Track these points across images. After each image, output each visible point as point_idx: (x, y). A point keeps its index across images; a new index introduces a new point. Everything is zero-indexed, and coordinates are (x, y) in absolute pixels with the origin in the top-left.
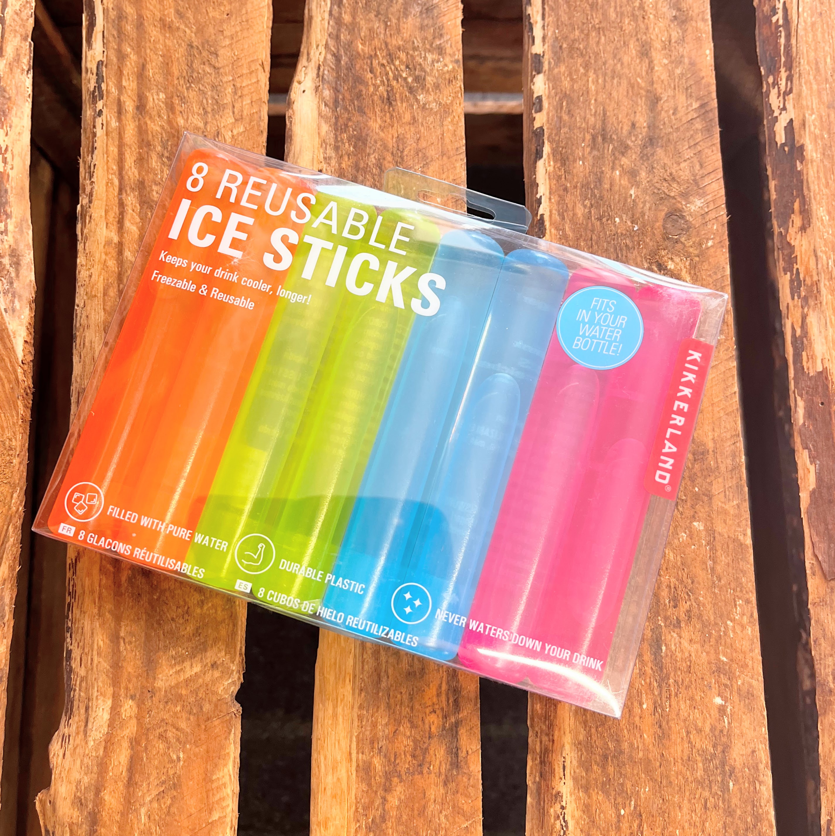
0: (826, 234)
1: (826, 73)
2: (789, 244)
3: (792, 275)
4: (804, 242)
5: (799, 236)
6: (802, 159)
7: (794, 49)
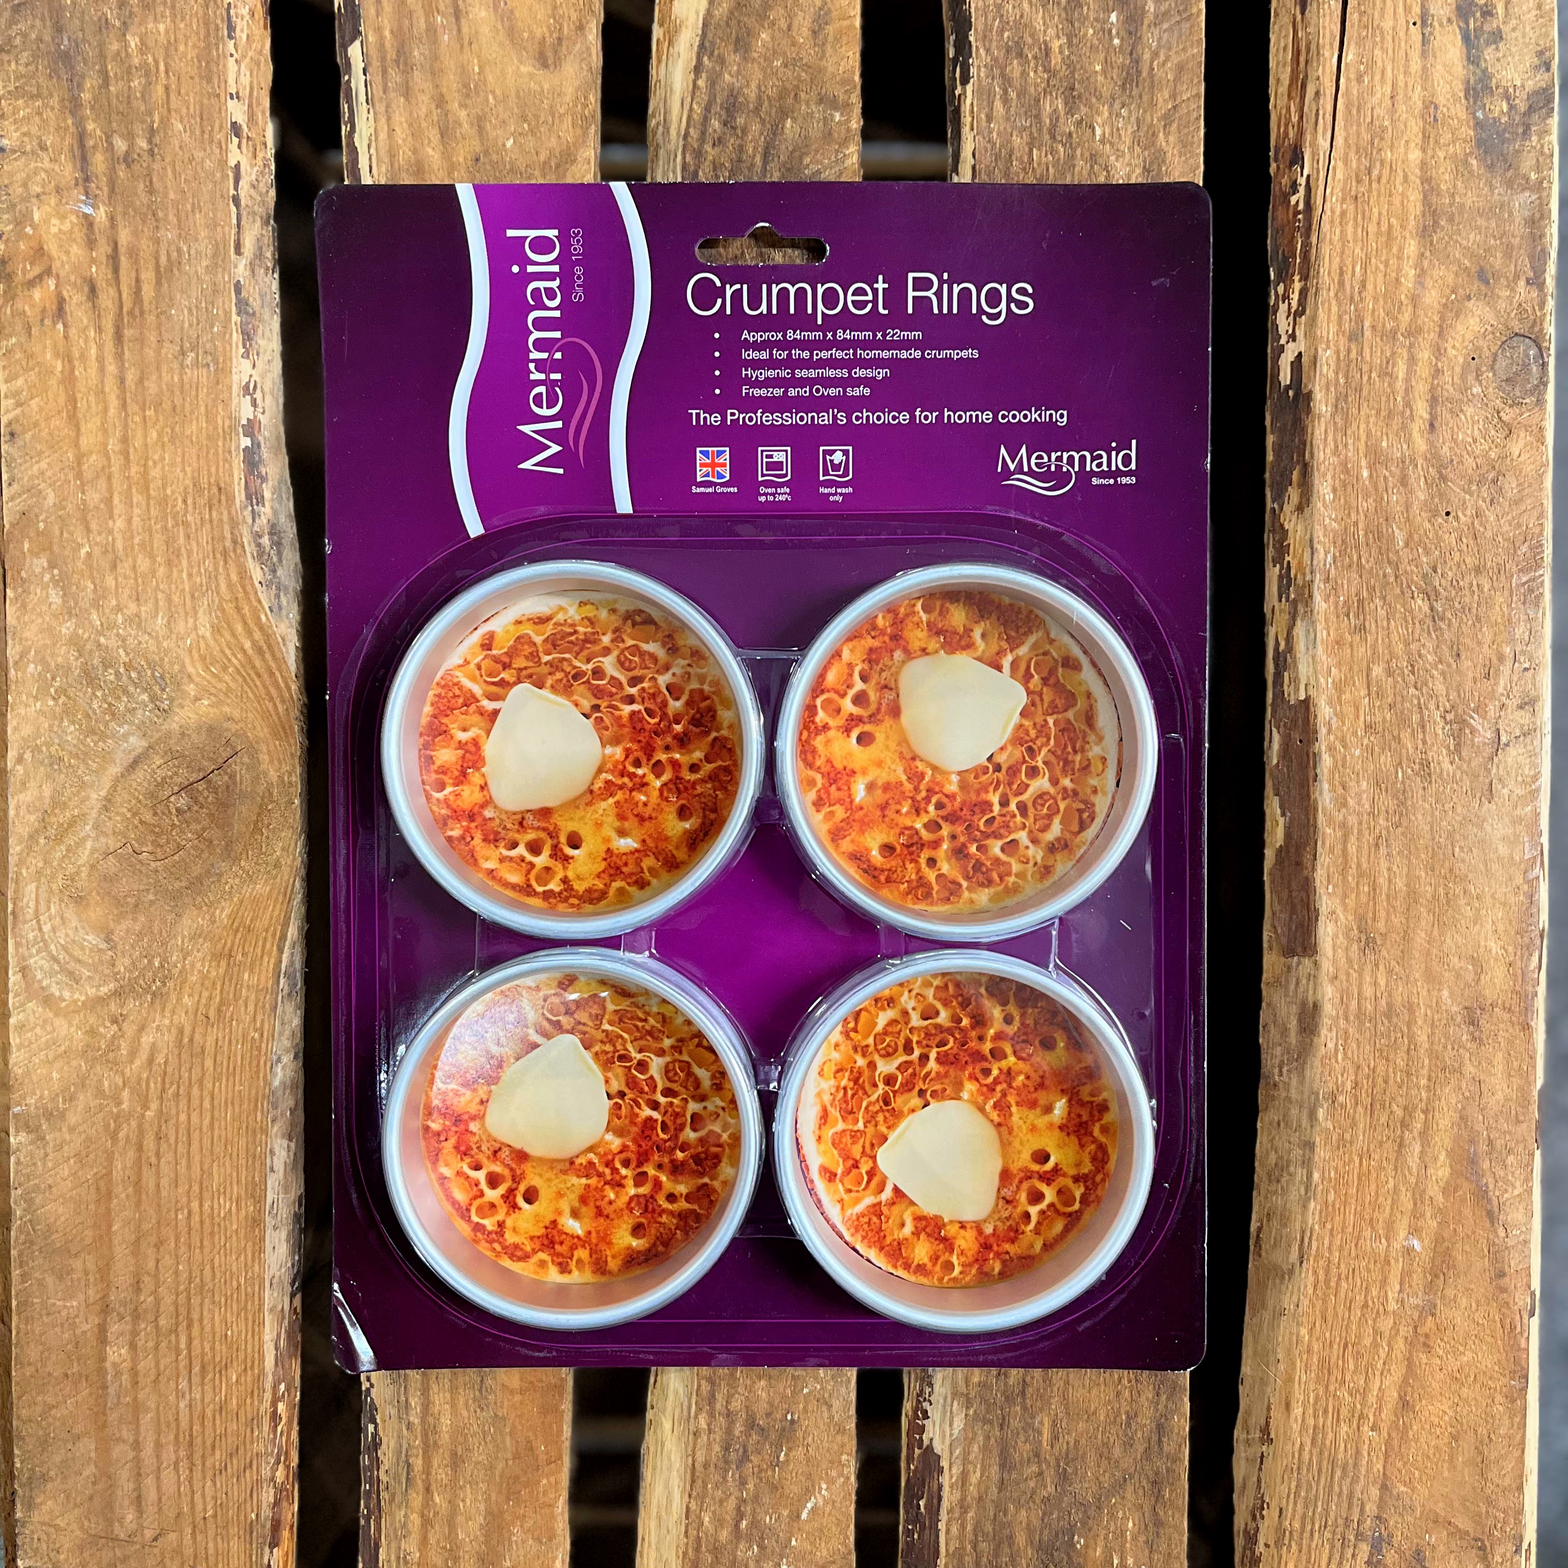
0: (1327, 521)
1: (1352, 287)
2: (1282, 526)
3: (1281, 569)
4: (1299, 528)
5: (1294, 518)
6: (1309, 410)
7: (1314, 251)
